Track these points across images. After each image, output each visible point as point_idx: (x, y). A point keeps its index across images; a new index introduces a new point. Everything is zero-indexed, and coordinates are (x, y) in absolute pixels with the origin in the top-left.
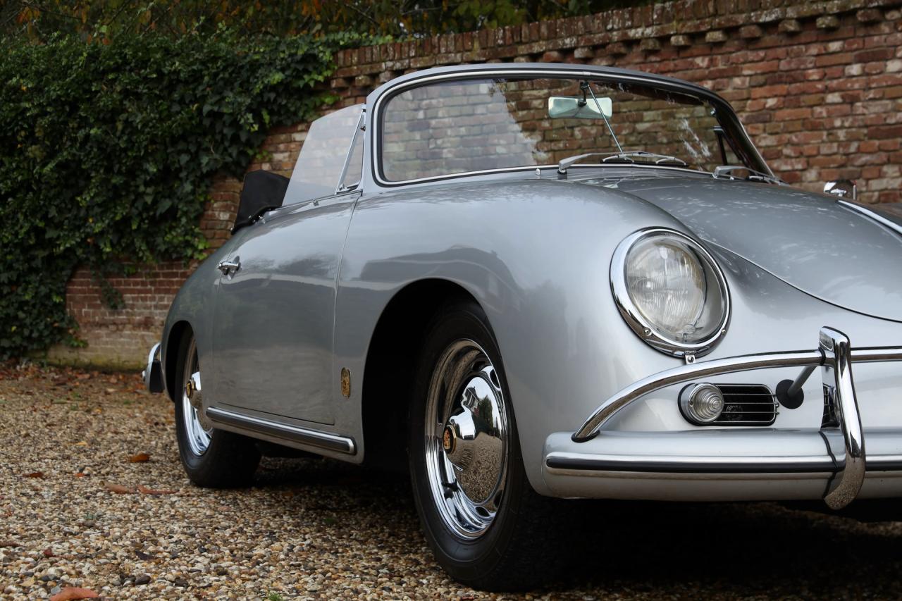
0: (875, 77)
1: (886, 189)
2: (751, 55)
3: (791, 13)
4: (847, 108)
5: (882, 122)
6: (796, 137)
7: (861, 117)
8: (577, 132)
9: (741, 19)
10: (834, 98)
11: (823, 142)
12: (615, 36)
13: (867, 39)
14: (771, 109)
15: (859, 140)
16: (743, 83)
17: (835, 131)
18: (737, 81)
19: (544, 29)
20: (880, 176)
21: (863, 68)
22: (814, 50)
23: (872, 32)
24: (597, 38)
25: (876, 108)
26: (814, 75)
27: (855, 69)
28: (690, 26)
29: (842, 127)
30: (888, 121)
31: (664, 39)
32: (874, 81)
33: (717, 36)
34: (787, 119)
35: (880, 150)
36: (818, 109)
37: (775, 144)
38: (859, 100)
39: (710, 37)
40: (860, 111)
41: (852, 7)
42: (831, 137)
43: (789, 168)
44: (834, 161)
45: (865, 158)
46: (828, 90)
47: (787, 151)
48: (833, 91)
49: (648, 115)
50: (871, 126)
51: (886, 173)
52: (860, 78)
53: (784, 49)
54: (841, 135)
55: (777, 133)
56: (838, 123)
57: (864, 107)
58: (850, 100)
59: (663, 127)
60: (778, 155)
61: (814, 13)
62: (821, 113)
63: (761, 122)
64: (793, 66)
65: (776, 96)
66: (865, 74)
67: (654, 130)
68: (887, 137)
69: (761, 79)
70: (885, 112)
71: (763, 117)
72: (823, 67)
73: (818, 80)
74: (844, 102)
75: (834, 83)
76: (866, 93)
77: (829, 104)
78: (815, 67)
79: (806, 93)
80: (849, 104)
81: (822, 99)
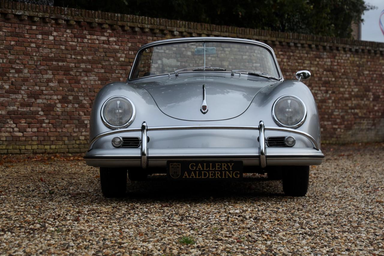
0: (46, 40)
1: (48, 78)
2: (6, 25)
3: (27, 13)
4: (37, 49)
5: (47, 56)
6: (21, 57)
7: (41, 53)
9: (9, 11)
10: (33, 45)
11: (29, 60)
13: (43, 27)
14: (12, 45)
15: (40, 61)
16: (3, 34)
18: (1, 33)
20: (47, 74)
22: (28, 27)
23: (45, 26)
25: (46, 51)
26: (27, 36)
27: (40, 37)
29: (36, 56)
30: (49, 56)
32: (46, 42)
34: (18, 50)
35: (46, 65)
36: (28, 48)
38: (41, 47)
40: (41, 51)
41: (46, 16)
42: (32, 58)
43: (19, 68)
44: (33, 67)
45: (42, 67)
46: (31, 42)
47: (18, 61)
48: (33, 42)
50: (44, 56)
51: (49, 73)
53: (18, 25)
54: (35, 58)
55: (15, 54)
56: (34, 54)
58: (38, 47)
60: (15, 62)
61: (34, 15)
62: (29, 50)
63: (9, 50)
64: (20, 31)
65: (14, 41)
66: (42, 39)
68: (48, 61)
69: (9, 34)
70: (48, 53)
71: (10, 48)
72: (30, 34)
73: (28, 38)
74: (36, 47)
75: (33, 40)
76: (43, 45)
77: (32, 47)
78: (27, 33)
79: (24, 42)
80: (38, 48)
81: (29, 45)
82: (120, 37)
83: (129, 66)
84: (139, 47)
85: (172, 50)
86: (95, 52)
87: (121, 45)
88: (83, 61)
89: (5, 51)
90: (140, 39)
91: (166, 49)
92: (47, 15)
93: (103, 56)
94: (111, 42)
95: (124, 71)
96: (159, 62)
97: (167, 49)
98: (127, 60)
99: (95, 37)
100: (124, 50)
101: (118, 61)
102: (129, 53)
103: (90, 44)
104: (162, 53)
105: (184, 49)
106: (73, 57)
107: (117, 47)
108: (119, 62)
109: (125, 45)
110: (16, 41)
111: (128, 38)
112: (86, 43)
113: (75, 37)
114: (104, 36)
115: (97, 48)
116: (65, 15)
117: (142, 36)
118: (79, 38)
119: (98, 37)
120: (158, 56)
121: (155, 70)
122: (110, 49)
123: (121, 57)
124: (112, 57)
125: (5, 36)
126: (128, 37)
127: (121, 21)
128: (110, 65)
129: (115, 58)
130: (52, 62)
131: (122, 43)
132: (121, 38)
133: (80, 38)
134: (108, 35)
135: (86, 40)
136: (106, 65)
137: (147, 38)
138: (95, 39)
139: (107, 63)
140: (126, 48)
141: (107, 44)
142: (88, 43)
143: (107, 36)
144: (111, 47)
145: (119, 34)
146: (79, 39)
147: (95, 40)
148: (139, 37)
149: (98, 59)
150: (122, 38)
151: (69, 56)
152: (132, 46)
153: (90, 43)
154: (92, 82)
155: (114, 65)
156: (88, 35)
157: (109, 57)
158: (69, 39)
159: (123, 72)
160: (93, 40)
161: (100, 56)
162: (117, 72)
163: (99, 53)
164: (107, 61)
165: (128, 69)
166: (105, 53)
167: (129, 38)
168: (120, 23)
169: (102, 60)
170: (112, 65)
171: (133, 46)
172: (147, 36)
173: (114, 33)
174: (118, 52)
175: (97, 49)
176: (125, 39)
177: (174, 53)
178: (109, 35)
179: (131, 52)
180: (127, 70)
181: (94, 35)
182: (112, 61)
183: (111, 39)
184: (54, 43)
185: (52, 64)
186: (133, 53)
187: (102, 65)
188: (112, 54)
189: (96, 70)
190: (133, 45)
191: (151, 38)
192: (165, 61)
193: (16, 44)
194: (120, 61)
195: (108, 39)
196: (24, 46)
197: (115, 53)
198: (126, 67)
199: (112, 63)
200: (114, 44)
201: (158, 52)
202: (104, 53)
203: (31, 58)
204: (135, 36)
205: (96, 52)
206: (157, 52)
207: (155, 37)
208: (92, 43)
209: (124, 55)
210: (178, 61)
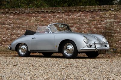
3: (45, 11)
6: (46, 23)
8: (17, 22)
9: (39, 11)
10: (50, 20)
12: (23, 11)
13: (53, 14)
18: (38, 17)
19: (13, 10)
22: (48, 15)
24: (21, 11)
26: (48, 17)
27: (52, 17)
28: (33, 11)
31: (29, 12)
32: (55, 18)
33: (36, 12)
34: (44, 22)
38: (53, 20)
39: (35, 12)
49: (27, 20)
53: (44, 14)
61: (48, 11)
64: (45, 16)
65: (43, 19)
69: (41, 17)
71: (42, 21)
83: (90, 23)
84: (95, 16)
88: (70, 23)
89: (40, 22)
92: (53, 10)
95: (88, 25)
96: (105, 21)
97: (109, 16)
98: (90, 21)
99: (74, 15)
100: (88, 18)
102: (90, 19)
104: (107, 18)
105: (118, 15)
106: (65, 22)
107: (85, 17)
109: (89, 16)
113: (66, 16)
114: (78, 14)
115: (76, 19)
116: (60, 9)
119: (76, 15)
120: (104, 19)
124: (83, 21)
127: (84, 8)
131: (87, 16)
134: (80, 14)
135: (70, 16)
139: (80, 23)
141: (80, 17)
142: (72, 17)
144: (82, 18)
145: (85, 13)
146: (68, 16)
148: (95, 13)
150: (87, 14)
151: (64, 22)
152: (91, 16)
154: (74, 30)
157: (81, 21)
158: (64, 17)
161: (77, 21)
162: (85, 26)
167: (90, 14)
168: (83, 9)
172: (99, 12)
173: (83, 13)
174: (85, 19)
177: (113, 17)
180: (90, 25)
181: (74, 14)
183: (82, 15)
184: (58, 18)
186: (92, 19)
187: (78, 24)
189: (75, 26)
191: (101, 13)
192: (108, 20)
194: (86, 22)
196: (47, 20)
199: (82, 23)
201: (105, 17)
202: (79, 20)
204: (93, 13)
209: (88, 20)
210: (115, 20)
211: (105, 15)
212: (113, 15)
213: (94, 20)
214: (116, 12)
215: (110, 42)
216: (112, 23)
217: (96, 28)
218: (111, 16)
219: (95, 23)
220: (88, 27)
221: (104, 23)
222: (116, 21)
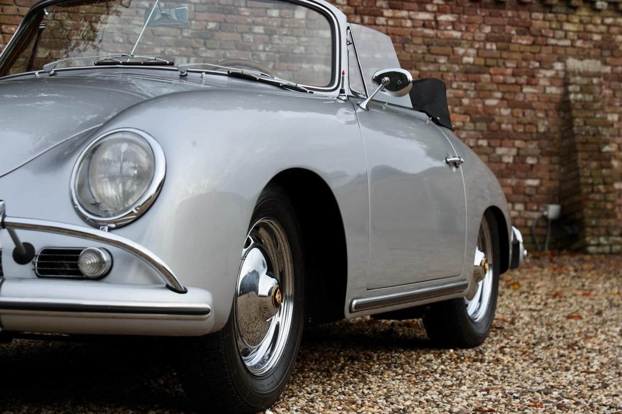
0: (288, 20)
4: (267, 38)
5: (290, 51)
6: (230, 53)
7: (277, 46)
14: (211, 30)
15: (275, 61)
17: (258, 53)
21: (280, 13)
29: (264, 51)
30: (295, 51)
32: (286, 23)
34: (224, 39)
36: (247, 36)
37: (214, 56)
38: (276, 34)
40: (277, 41)
46: (255, 24)
48: (258, 24)
50: (283, 52)
52: (277, 19)
55: (215, 49)
57: (279, 39)
58: (270, 33)
59: (118, 29)
62: (249, 39)
63: (202, 39)
65: (215, 21)
66: (280, 16)
67: (111, 31)
70: (293, 45)
71: (204, 36)
72: (252, 8)
73: (248, 16)
74: (266, 34)
75: (260, 20)
76: (281, 30)
77: (255, 34)
78: (246, 7)
79: (238, 23)
80: (269, 35)
81: (250, 29)
82: (464, 14)
83: (484, 73)
84: (509, 34)
85: (591, 40)
86: (403, 44)
87: (467, 30)
89: (194, 42)
90: (513, 17)
91: (576, 38)
93: (423, 53)
94: (442, 25)
95: (473, 84)
96: (559, 66)
97: (579, 38)
98: (481, 62)
99: (404, 13)
100: (474, 40)
101: (458, 64)
102: (485, 46)
103: (393, 29)
104: (565, 47)
107: (457, 34)
108: (462, 66)
109: (477, 31)
110: (220, 22)
111: (484, 17)
112: (383, 25)
113: (356, 13)
114: (425, 10)
115: (409, 37)
117: (517, 10)
118: (365, 15)
119: (411, 13)
120: (554, 52)
121: (547, 83)
122: (439, 38)
123: (466, 54)
124: (444, 55)
125: (195, 11)
126: (483, 14)
128: (439, 71)
129: (452, 57)
130: (299, 65)
131: (470, 26)
132: (465, 17)
133: (369, 14)
134: (435, 9)
135: (381, 20)
136: (429, 71)
137: (531, 16)
138: (403, 18)
139: (431, 67)
140: (479, 37)
141: (432, 28)
142: (387, 25)
143: (434, 12)
144: (443, 35)
145: (461, 8)
146: (366, 19)
147: (403, 21)
148: (510, 14)
149: (409, 58)
150: (468, 15)
152: (492, 31)
153: (392, 26)
155: (448, 71)
156: (387, 9)
157: (437, 54)
159: (471, 86)
160: (399, 20)
161: (415, 52)
162: (455, 85)
163: (413, 46)
164: (432, 63)
165: (482, 80)
166: (428, 46)
167: (486, 16)
169: (419, 61)
170: (444, 71)
171: (495, 32)
172: (531, 11)
173: (451, 5)
174: (459, 45)
175: (408, 39)
176: (478, 19)
177: (595, 47)
178: (438, 9)
179: (491, 45)
180: (480, 81)
182: (444, 64)
183: (442, 18)
184: (307, 24)
185: (301, 68)
186: (494, 47)
187: (420, 71)
188: (444, 48)
190: (496, 30)
191: (540, 16)
192: (573, 64)
193: (220, 28)
194: (462, 64)
195: (435, 17)
196: (238, 32)
197: (452, 47)
198: (477, 76)
199: (443, 68)
200: (450, 28)
201: (556, 45)
202: (425, 47)
203: (253, 55)
204: (501, 11)
205: (406, 45)
206: (552, 45)
207: (551, 12)
208: (396, 26)
209: (472, 52)
210: (605, 63)
211: (560, 34)
212: (597, 37)
213: (505, 55)
214: (609, 21)
215: (601, 187)
216: (595, 81)
217: (512, 105)
218: (585, 39)
219: (509, 71)
220: (472, 94)
221: (552, 80)
222: (608, 69)
